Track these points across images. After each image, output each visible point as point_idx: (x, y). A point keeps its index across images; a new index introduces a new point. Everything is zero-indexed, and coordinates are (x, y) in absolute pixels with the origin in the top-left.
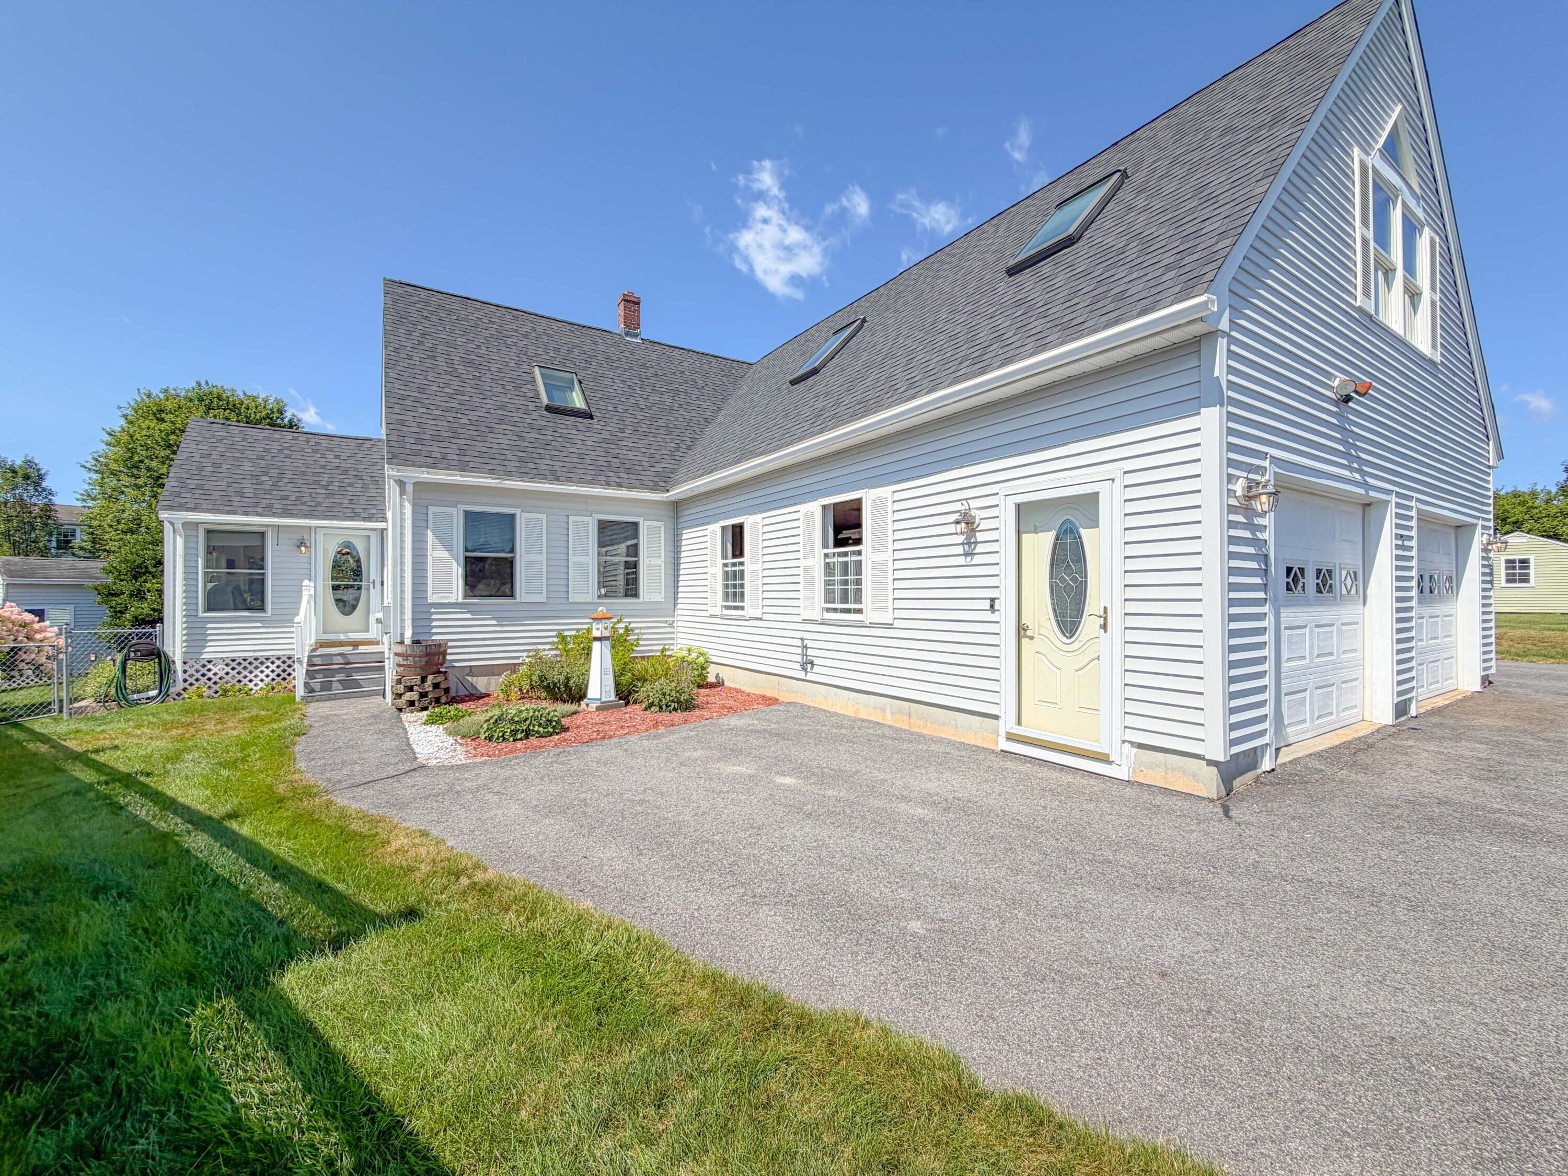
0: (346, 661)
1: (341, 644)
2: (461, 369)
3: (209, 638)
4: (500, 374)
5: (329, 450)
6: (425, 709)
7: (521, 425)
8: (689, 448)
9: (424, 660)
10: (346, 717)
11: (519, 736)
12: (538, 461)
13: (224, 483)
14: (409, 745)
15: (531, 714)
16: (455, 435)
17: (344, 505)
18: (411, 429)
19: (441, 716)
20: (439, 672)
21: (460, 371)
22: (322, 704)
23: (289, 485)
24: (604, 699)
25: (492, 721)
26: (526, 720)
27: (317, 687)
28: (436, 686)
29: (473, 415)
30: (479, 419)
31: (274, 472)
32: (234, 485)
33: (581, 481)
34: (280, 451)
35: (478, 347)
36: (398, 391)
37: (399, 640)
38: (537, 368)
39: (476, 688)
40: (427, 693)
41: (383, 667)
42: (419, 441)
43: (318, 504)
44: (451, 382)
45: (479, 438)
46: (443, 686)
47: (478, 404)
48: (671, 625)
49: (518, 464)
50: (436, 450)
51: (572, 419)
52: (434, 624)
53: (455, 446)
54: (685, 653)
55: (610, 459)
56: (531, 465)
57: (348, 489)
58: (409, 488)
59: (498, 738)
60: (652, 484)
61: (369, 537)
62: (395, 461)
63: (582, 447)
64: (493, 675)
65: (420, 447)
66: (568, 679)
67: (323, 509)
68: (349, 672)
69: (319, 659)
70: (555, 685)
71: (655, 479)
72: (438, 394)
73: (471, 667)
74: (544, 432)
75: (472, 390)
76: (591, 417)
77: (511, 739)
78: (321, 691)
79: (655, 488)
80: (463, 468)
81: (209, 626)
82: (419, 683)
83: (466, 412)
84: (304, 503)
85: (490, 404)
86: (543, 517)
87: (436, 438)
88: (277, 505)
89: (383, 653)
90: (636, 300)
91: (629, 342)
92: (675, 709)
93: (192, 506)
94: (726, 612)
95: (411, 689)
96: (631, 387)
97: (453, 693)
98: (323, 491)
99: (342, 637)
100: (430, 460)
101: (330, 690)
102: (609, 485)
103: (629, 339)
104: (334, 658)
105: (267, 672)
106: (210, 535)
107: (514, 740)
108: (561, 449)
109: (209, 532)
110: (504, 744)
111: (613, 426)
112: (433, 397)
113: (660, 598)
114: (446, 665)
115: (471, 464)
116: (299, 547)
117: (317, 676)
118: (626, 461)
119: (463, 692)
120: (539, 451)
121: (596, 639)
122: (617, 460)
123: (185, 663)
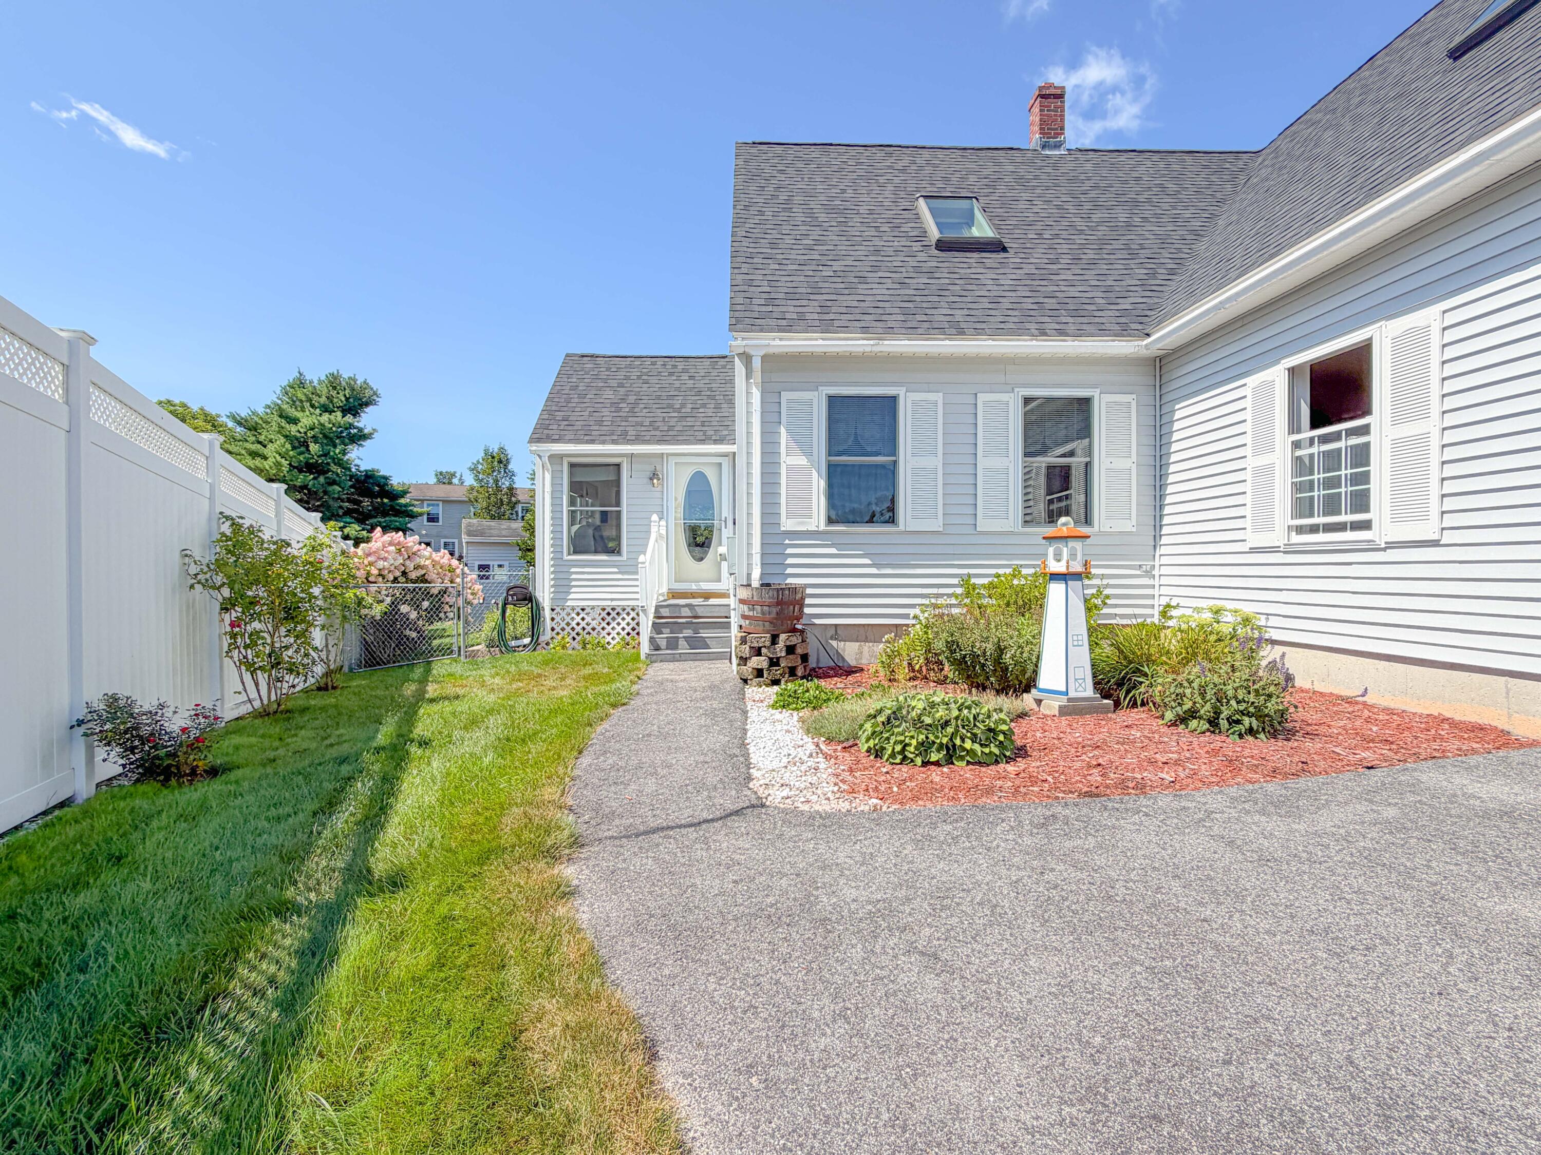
0: (694, 614)
1: (693, 595)
2: (822, 217)
3: (573, 583)
4: (871, 216)
5: (685, 371)
6: (776, 682)
7: (903, 270)
8: (1172, 272)
9: (774, 610)
10: (681, 684)
11: (934, 757)
12: (929, 311)
13: (587, 413)
14: (743, 745)
15: (955, 713)
16: (814, 291)
17: (696, 428)
18: (760, 289)
19: (795, 696)
20: (794, 630)
21: (820, 219)
22: (665, 665)
23: (645, 411)
24: (1072, 694)
25: (881, 719)
26: (947, 723)
27: (663, 643)
28: (790, 650)
29: (837, 266)
30: (847, 269)
31: (632, 399)
32: (595, 414)
33: (999, 332)
34: (639, 377)
35: (843, 191)
36: (746, 249)
37: (745, 583)
38: (921, 200)
39: (843, 659)
40: (778, 659)
41: (729, 623)
42: (770, 301)
43: (671, 428)
44: (810, 233)
45: (846, 292)
46: (799, 651)
47: (844, 253)
48: (1149, 574)
49: (902, 318)
50: (791, 311)
51: (975, 255)
52: (790, 561)
53: (816, 304)
54: (1207, 616)
55: (1041, 300)
56: (918, 318)
57: (701, 410)
58: (757, 363)
59: (893, 756)
60: (1117, 327)
61: (720, 464)
62: (739, 326)
63: (996, 288)
64: (866, 640)
65: (770, 308)
66: (1001, 650)
67: (675, 433)
68: (696, 628)
69: (667, 610)
70: (975, 656)
71: (1123, 320)
72: (795, 247)
73: (836, 626)
74: (937, 275)
75: (836, 238)
76: (1004, 249)
77: (919, 761)
78: (667, 649)
79: (1123, 332)
80: (826, 327)
81: (573, 570)
82: (768, 644)
83: (829, 263)
84: (656, 429)
85: (861, 251)
86: (938, 397)
87: (791, 296)
88: (632, 432)
89: (729, 605)
90: (1059, 92)
91: (1048, 157)
92: (1251, 731)
93: (557, 437)
94: (1296, 538)
95: (758, 653)
96: (1059, 207)
97: (812, 663)
98: (676, 414)
99: (694, 587)
100: (784, 323)
101: (676, 648)
102: (1046, 334)
103: (1048, 152)
104: (683, 610)
105: (623, 624)
106: (574, 469)
107: (925, 764)
108: (964, 293)
109: (572, 466)
110: (904, 768)
111: (1038, 256)
112: (788, 251)
113: (1129, 526)
114: (803, 621)
115: (837, 323)
116: (651, 479)
117: (664, 630)
118: (1067, 300)
119: (826, 662)
120: (930, 298)
121: (1055, 577)
122: (1054, 300)
123: (553, 610)
